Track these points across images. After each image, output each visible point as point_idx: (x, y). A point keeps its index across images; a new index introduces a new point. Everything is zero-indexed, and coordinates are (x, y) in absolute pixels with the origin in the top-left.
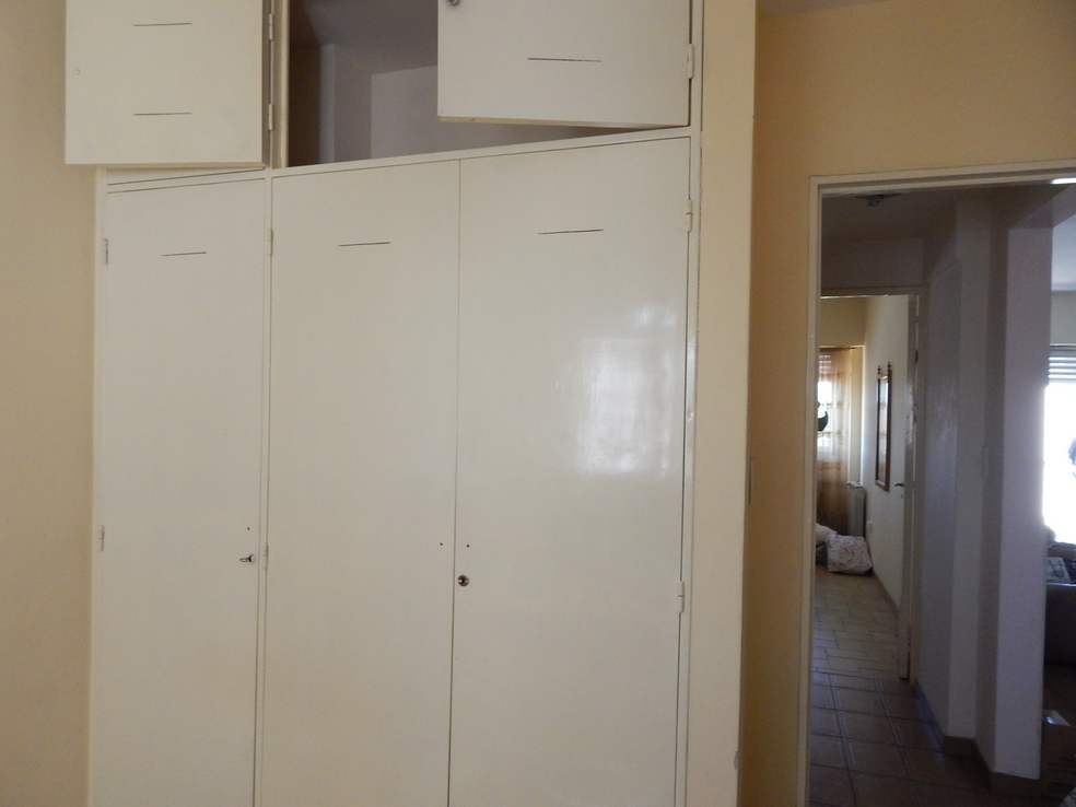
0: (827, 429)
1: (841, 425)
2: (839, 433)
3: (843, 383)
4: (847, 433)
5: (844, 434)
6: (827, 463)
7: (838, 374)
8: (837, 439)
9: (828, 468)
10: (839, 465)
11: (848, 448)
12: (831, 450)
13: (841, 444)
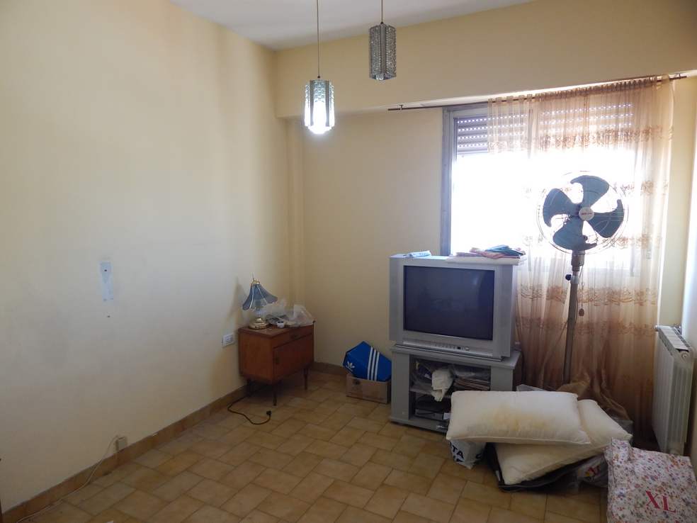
0: (620, 232)
1: (648, 225)
2: (645, 240)
3: (655, 149)
4: (659, 239)
5: (653, 242)
6: (619, 293)
7: (647, 132)
8: (639, 249)
9: (619, 302)
10: (640, 298)
11: (659, 265)
12: (627, 268)
13: (646, 257)
